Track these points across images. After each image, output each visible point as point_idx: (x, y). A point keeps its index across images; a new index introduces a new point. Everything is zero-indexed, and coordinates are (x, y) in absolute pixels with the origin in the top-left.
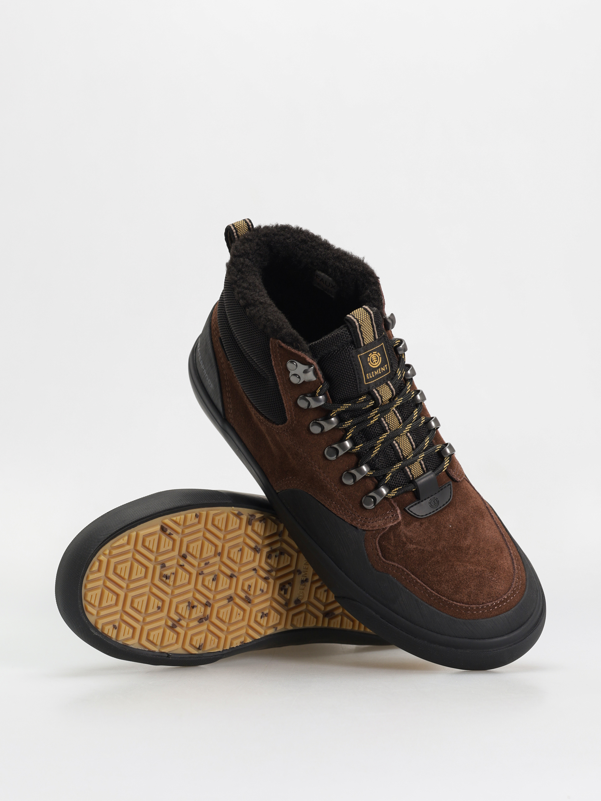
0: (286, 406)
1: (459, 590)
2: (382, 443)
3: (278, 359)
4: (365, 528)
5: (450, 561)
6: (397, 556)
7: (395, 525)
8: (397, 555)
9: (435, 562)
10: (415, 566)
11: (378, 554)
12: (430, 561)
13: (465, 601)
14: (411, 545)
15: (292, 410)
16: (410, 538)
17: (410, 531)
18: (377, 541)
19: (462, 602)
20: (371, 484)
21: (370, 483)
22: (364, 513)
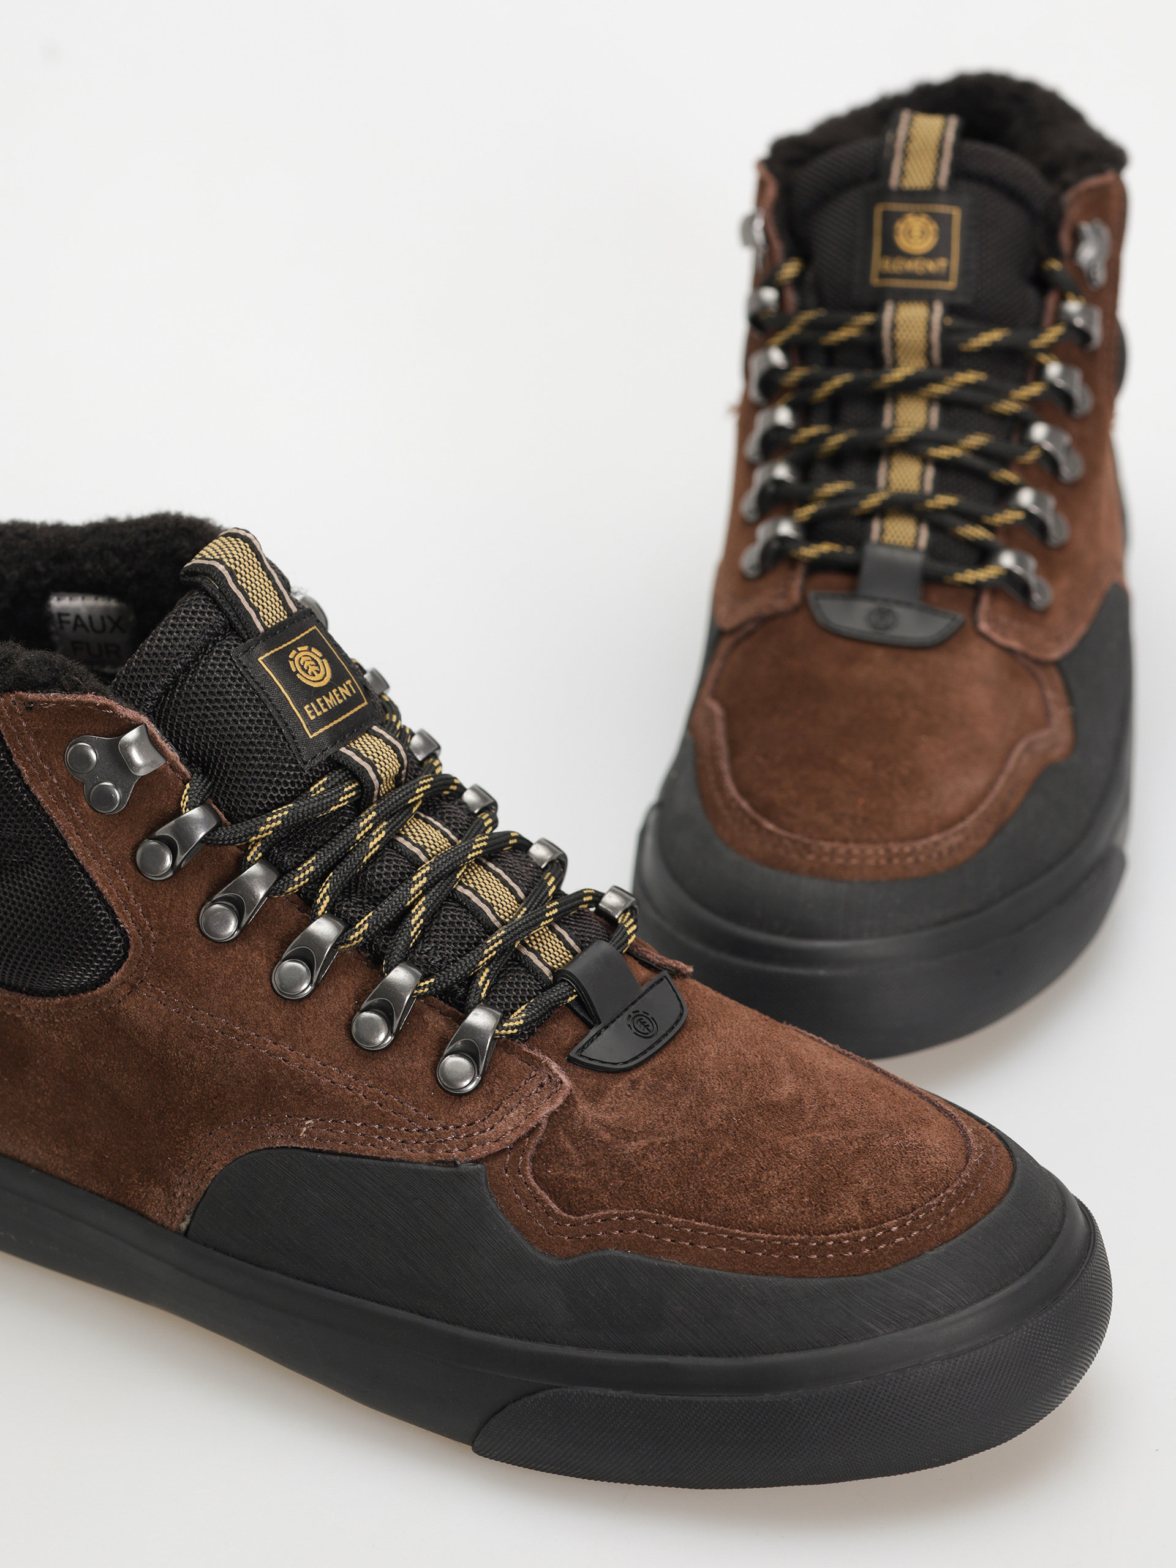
0: (111, 893)
1: (827, 1199)
2: (426, 889)
3: (35, 755)
4: (477, 1152)
5: (763, 1141)
6: (607, 1190)
7: (561, 1106)
8: (605, 1185)
9: (721, 1160)
10: (670, 1191)
11: (549, 1212)
12: (707, 1163)
13: (860, 1220)
14: (633, 1143)
15: (132, 902)
16: (620, 1128)
17: (610, 1110)
18: (530, 1177)
19: (851, 1226)
20: (443, 1023)
21: (437, 1022)
22: (458, 1111)
